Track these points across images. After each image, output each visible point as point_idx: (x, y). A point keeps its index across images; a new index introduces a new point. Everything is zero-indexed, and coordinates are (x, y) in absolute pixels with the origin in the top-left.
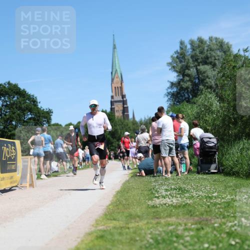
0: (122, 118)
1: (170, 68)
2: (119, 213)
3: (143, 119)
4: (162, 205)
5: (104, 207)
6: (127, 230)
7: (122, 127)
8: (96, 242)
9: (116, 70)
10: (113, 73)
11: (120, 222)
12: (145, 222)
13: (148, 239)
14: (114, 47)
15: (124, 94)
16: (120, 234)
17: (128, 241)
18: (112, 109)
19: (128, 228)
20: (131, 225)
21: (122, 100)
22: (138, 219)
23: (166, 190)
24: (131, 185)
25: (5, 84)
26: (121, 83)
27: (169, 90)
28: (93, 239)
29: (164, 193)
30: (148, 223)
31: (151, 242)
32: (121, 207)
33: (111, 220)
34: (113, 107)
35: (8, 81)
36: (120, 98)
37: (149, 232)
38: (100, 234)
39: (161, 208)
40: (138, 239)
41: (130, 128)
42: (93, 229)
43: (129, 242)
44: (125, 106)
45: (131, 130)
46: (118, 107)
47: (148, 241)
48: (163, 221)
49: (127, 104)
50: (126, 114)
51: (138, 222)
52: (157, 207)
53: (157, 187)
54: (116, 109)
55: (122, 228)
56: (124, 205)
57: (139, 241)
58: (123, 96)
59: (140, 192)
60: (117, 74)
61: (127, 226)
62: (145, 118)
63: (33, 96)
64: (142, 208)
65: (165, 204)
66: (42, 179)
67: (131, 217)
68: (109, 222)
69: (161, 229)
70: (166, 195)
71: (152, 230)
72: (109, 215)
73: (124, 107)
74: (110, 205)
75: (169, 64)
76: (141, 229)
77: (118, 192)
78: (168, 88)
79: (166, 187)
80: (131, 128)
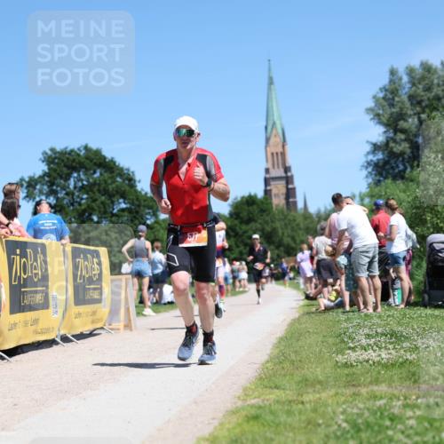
0: (285, 207)
1: (372, 116)
2: (285, 375)
3: (323, 210)
4: (361, 363)
5: (257, 366)
6: (300, 406)
7: (285, 224)
8: (246, 427)
9: (274, 123)
10: (269, 128)
11: (288, 392)
12: (333, 392)
13: (340, 422)
14: (271, 82)
15: (287, 165)
16: (289, 413)
17: (303, 425)
18: (267, 192)
19: (303, 403)
20: (306, 398)
21: (283, 175)
22: (318, 386)
23: (368, 336)
24: (304, 326)
25: (79, 149)
26: (283, 146)
27: (370, 157)
28: (240, 421)
29: (364, 342)
30: (337, 394)
31: (344, 428)
32: (287, 365)
33: (271, 387)
34: (268, 188)
35: (84, 144)
36: (281, 173)
37: (341, 409)
38: (253, 412)
39: (359, 367)
40: (321, 421)
41: (298, 225)
42: (240, 403)
43: (305, 428)
44: (290, 186)
45: (300, 229)
46: (278, 189)
47: (339, 426)
48: (364, 391)
49: (292, 183)
50: (291, 200)
51: (319, 393)
52: (352, 365)
53: (351, 330)
54: (274, 191)
55: (290, 402)
56: (292, 362)
57: (323, 426)
58: (287, 169)
59: (320, 339)
60: (276, 129)
61: (300, 399)
62: (326, 208)
63: (128, 170)
64: (325, 368)
65: (367, 361)
66: (145, 316)
67: (306, 383)
68: (268, 391)
69: (361, 406)
70: (369, 345)
71: (344, 406)
72: (268, 378)
73: (288, 189)
74: (268, 362)
75: (369, 110)
76: (326, 405)
77: (281, 340)
78: (368, 153)
79: (367, 331)
80: (302, 226)
